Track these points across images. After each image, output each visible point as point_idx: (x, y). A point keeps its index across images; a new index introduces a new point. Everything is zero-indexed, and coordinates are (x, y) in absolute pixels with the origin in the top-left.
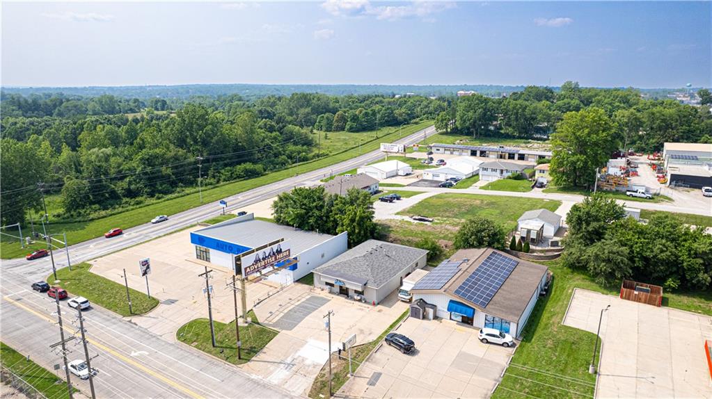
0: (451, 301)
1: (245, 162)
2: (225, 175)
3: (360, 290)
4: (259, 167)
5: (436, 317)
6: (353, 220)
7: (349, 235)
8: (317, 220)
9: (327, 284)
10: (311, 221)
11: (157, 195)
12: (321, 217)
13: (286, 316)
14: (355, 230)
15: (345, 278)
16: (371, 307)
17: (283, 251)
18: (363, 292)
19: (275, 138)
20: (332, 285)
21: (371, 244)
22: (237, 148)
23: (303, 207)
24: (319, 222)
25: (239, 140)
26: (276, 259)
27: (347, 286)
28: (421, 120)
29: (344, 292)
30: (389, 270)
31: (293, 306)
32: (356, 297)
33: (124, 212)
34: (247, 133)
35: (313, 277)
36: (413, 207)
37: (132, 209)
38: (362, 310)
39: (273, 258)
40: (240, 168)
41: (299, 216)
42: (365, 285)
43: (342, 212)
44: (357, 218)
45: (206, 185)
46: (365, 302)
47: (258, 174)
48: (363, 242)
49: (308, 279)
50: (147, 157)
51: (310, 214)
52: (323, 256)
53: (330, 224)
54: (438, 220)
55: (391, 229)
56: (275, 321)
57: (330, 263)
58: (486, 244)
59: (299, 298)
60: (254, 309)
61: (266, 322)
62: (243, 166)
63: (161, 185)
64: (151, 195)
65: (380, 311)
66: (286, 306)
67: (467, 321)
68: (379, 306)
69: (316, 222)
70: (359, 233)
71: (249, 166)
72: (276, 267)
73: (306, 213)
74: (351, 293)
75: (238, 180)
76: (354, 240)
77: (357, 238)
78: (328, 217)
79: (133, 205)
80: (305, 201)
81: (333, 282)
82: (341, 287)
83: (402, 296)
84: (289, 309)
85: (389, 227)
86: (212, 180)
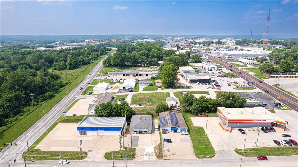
0: (172, 128)
2: (41, 99)
5: (168, 133)
10: (113, 114)
18: (147, 131)
20: (137, 132)
21: (137, 118)
24: (116, 113)
25: (40, 83)
29: (141, 133)
30: (149, 123)
32: (145, 133)
46: (148, 134)
47: (53, 96)
48: (132, 117)
53: (119, 113)
54: (144, 105)
61: (129, 147)
62: (47, 94)
67: (176, 131)
68: (152, 134)
75: (47, 100)
83: (156, 130)
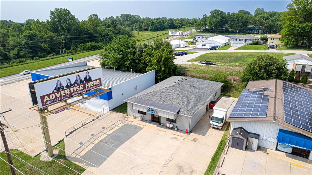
0: (282, 130)
1: (91, 41)
2: (80, 48)
3: (173, 118)
4: (100, 44)
5: (259, 148)
6: (159, 61)
7: (156, 73)
8: (131, 63)
9: (139, 112)
10: (127, 63)
11: (35, 58)
12: (134, 60)
13: (96, 147)
14: (161, 69)
15: (157, 107)
16: (185, 135)
17: (92, 79)
18: (176, 120)
19: (111, 31)
20: (144, 113)
21: (174, 80)
22: (87, 34)
23: (121, 53)
24: (133, 64)
25: (89, 29)
26: (84, 87)
27: (160, 114)
28: (187, 27)
29: (156, 120)
30: (197, 98)
31: (105, 135)
32: (168, 125)
33: (9, 67)
34: (94, 25)
35: (126, 107)
36: (197, 58)
37: (16, 65)
38: (176, 138)
39: (81, 87)
40: (89, 44)
41: (117, 61)
42: (178, 113)
43: (150, 55)
44: (163, 59)
45: (68, 53)
46: (178, 129)
47: (100, 48)
48: (168, 78)
49: (122, 108)
50: (29, 35)
51: (126, 58)
52: (136, 89)
53: (141, 66)
54: (219, 64)
55: (187, 70)
56: (82, 154)
57: (142, 93)
58: (275, 75)
59: (113, 126)
60: (66, 139)
61: (74, 155)
62: (90, 43)
63: (41, 54)
64: (32, 58)
65: (195, 140)
66: (98, 136)
67: (301, 153)
68: (192, 134)
69: (130, 64)
70: (164, 71)
71: (93, 43)
72: (85, 96)
73: (123, 58)
74: (162, 121)
75: (87, 51)
76: (160, 76)
77: (163, 75)
78: (140, 60)
79: (17, 63)
80: (122, 48)
81: (145, 110)
82: (153, 115)
83: (214, 123)
84: (101, 139)
85: (185, 68)
86: (73, 51)
